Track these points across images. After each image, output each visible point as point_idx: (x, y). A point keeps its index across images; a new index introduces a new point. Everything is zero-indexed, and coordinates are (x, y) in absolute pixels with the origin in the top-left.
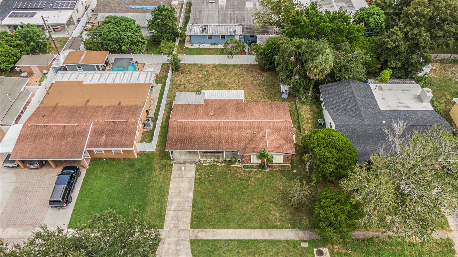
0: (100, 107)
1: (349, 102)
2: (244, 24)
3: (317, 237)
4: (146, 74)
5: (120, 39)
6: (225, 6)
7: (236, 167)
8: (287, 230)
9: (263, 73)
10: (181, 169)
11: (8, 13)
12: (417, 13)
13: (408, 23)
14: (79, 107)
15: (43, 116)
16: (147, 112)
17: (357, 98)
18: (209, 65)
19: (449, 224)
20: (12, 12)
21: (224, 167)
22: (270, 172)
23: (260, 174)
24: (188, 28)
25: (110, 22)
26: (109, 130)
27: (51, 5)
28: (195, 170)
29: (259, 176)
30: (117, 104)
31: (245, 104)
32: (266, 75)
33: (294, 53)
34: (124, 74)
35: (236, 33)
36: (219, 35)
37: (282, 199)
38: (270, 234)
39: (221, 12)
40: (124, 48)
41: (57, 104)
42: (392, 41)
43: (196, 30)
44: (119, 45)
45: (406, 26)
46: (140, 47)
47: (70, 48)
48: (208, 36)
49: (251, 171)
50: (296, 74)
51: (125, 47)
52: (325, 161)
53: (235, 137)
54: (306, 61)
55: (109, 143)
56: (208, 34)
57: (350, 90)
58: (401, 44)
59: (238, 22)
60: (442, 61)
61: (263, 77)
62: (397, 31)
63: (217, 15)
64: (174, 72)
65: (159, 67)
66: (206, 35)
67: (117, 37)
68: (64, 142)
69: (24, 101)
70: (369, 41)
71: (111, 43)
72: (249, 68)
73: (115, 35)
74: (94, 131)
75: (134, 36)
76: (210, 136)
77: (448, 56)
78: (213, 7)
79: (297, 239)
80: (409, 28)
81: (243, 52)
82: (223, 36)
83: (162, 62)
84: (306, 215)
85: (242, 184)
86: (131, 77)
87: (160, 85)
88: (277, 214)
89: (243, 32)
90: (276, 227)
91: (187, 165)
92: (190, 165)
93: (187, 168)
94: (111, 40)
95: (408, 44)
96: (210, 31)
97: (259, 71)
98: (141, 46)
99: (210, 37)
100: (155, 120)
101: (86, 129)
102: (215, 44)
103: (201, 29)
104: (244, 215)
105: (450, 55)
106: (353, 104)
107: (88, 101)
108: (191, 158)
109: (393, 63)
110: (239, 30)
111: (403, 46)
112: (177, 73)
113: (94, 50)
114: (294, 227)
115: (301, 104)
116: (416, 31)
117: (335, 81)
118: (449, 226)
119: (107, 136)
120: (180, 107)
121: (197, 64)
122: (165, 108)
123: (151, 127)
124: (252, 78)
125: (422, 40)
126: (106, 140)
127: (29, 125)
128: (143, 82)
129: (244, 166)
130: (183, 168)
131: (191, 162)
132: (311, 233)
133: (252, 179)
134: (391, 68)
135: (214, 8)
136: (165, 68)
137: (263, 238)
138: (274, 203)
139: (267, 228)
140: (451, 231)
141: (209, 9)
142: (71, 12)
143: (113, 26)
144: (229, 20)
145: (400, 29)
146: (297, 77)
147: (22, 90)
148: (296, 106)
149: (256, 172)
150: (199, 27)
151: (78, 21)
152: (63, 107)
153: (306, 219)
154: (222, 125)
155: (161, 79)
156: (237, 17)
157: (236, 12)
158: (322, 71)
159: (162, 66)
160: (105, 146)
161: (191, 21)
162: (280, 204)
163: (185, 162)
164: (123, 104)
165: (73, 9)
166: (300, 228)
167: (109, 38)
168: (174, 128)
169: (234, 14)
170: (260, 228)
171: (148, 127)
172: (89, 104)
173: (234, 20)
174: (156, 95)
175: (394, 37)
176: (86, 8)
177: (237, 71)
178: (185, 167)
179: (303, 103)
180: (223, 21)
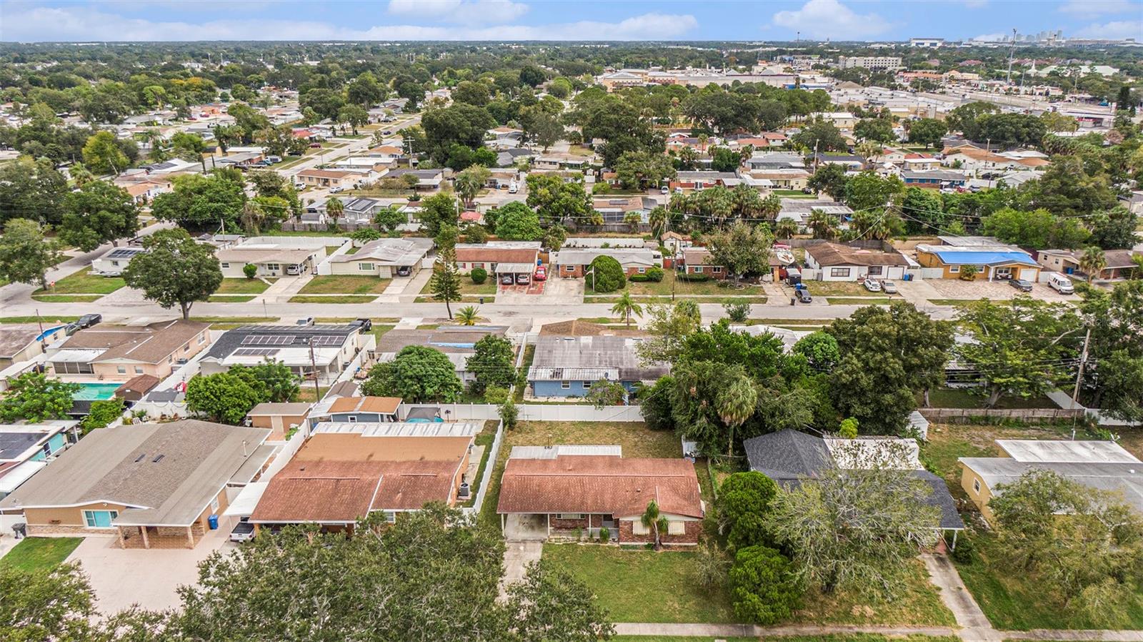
0: (392, 462)
1: (788, 456)
2: (621, 367)
3: (741, 634)
4: (462, 427)
5: (425, 376)
6: (590, 345)
7: (608, 547)
8: (692, 625)
9: (653, 433)
10: (518, 549)
11: (232, 351)
12: (877, 333)
13: (868, 349)
14: (358, 462)
15: (302, 470)
16: (463, 477)
17: (801, 450)
18: (563, 423)
19: (957, 619)
20: (238, 349)
21: (588, 547)
22: (666, 554)
23: (649, 557)
24: (531, 371)
25: (410, 353)
26: (408, 486)
27: (304, 340)
28: (541, 550)
29: (648, 559)
30: (418, 459)
31: (623, 459)
32: (658, 435)
33: (696, 381)
34: (428, 426)
35: (609, 378)
36: (581, 381)
37: (685, 587)
38: (664, 630)
39: (585, 352)
40: (429, 391)
41: (322, 458)
42: (846, 372)
43: (544, 374)
44: (422, 387)
45: (865, 352)
46: (453, 393)
47: (338, 393)
48: (564, 382)
49: (634, 553)
50: (701, 415)
51: (431, 390)
52: (743, 510)
53: (608, 497)
54: (715, 392)
55: (408, 501)
56: (563, 379)
57: (790, 442)
58: (862, 377)
59: (611, 365)
60: (952, 421)
61: (654, 438)
62: (852, 358)
63: (578, 355)
64: (507, 427)
65: (482, 425)
66: (559, 381)
67: (421, 373)
68: (336, 500)
69: (265, 456)
70: (818, 380)
71: (410, 382)
72: (632, 427)
73: (418, 369)
74: (385, 488)
75: (447, 374)
76: (568, 494)
77: (958, 412)
78: (571, 345)
79: (708, 635)
80: (870, 354)
81: (620, 402)
82: (587, 384)
83: (485, 418)
84: (723, 606)
85: (620, 568)
86: (439, 429)
87: (483, 448)
88: (676, 605)
89: (620, 377)
90: (675, 621)
91: (528, 544)
92: (532, 544)
93: (528, 548)
94: (411, 378)
95: (872, 377)
96: (566, 376)
97: (647, 431)
98: (455, 392)
99: (566, 383)
100: (476, 487)
101: (372, 484)
102: (573, 397)
103: (552, 373)
104: (622, 605)
105: (961, 410)
106: (795, 457)
107: (371, 456)
108: (535, 536)
109: (857, 409)
110: (614, 375)
111: (866, 381)
112: (510, 432)
113: (379, 395)
114: (703, 620)
115: (715, 471)
116: (879, 357)
117: (768, 432)
118: (955, 622)
119: (404, 494)
120: (518, 462)
121: (545, 422)
122: (492, 475)
123: (469, 498)
124: (636, 439)
125: (889, 369)
126: (403, 500)
127: (281, 478)
128: (458, 435)
129: (623, 547)
130: (522, 548)
131: (534, 541)
132: (731, 628)
133: (636, 563)
134: (856, 417)
135: (573, 347)
136: (491, 426)
137: (653, 634)
138: (671, 591)
139: (660, 622)
140: (959, 628)
141: (564, 347)
142: (337, 350)
143: (416, 357)
144: (597, 362)
145: (858, 356)
146: (704, 419)
147: (261, 444)
148: (708, 473)
149: (641, 553)
150: (549, 370)
151: (345, 367)
152: (331, 462)
153: (723, 612)
154: (586, 480)
155: (485, 439)
156: (610, 358)
157: (609, 352)
158: (740, 407)
159: (486, 424)
160: (401, 507)
161: (535, 362)
162: (681, 592)
163: (524, 541)
164: (427, 458)
165: (340, 346)
166: (713, 623)
167: (410, 373)
168: (510, 485)
169: (606, 354)
170: (648, 622)
171: (463, 497)
172: (372, 459)
173: (606, 361)
174: (476, 458)
175: (849, 367)
176: (357, 351)
177: (611, 430)
178: (525, 547)
179: (720, 470)
180: (589, 363)
